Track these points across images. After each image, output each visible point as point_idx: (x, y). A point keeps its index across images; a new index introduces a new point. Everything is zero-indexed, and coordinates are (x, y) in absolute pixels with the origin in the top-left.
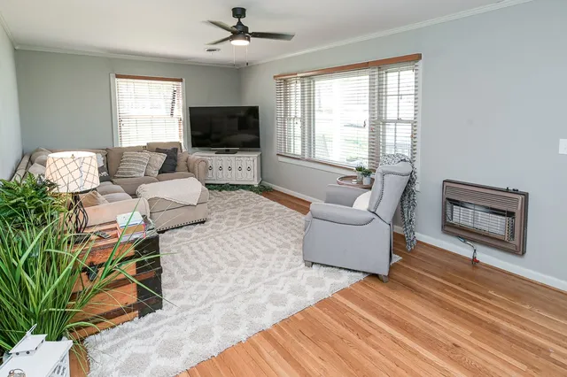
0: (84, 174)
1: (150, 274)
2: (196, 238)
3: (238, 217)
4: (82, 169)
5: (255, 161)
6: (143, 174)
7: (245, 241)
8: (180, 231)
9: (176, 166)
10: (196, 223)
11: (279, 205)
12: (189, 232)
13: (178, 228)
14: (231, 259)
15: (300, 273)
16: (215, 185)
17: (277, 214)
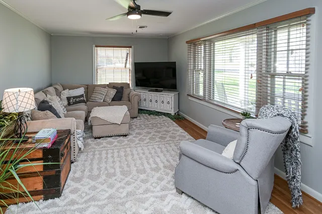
0: (19, 103)
1: (52, 172)
2: (116, 146)
3: (150, 136)
4: (18, 99)
5: (173, 98)
6: (102, 101)
7: (144, 157)
8: (109, 139)
9: (122, 97)
10: (121, 136)
11: (183, 131)
12: (114, 141)
13: (110, 137)
14: (126, 169)
15: (170, 197)
16: (147, 110)
17: (177, 139)
